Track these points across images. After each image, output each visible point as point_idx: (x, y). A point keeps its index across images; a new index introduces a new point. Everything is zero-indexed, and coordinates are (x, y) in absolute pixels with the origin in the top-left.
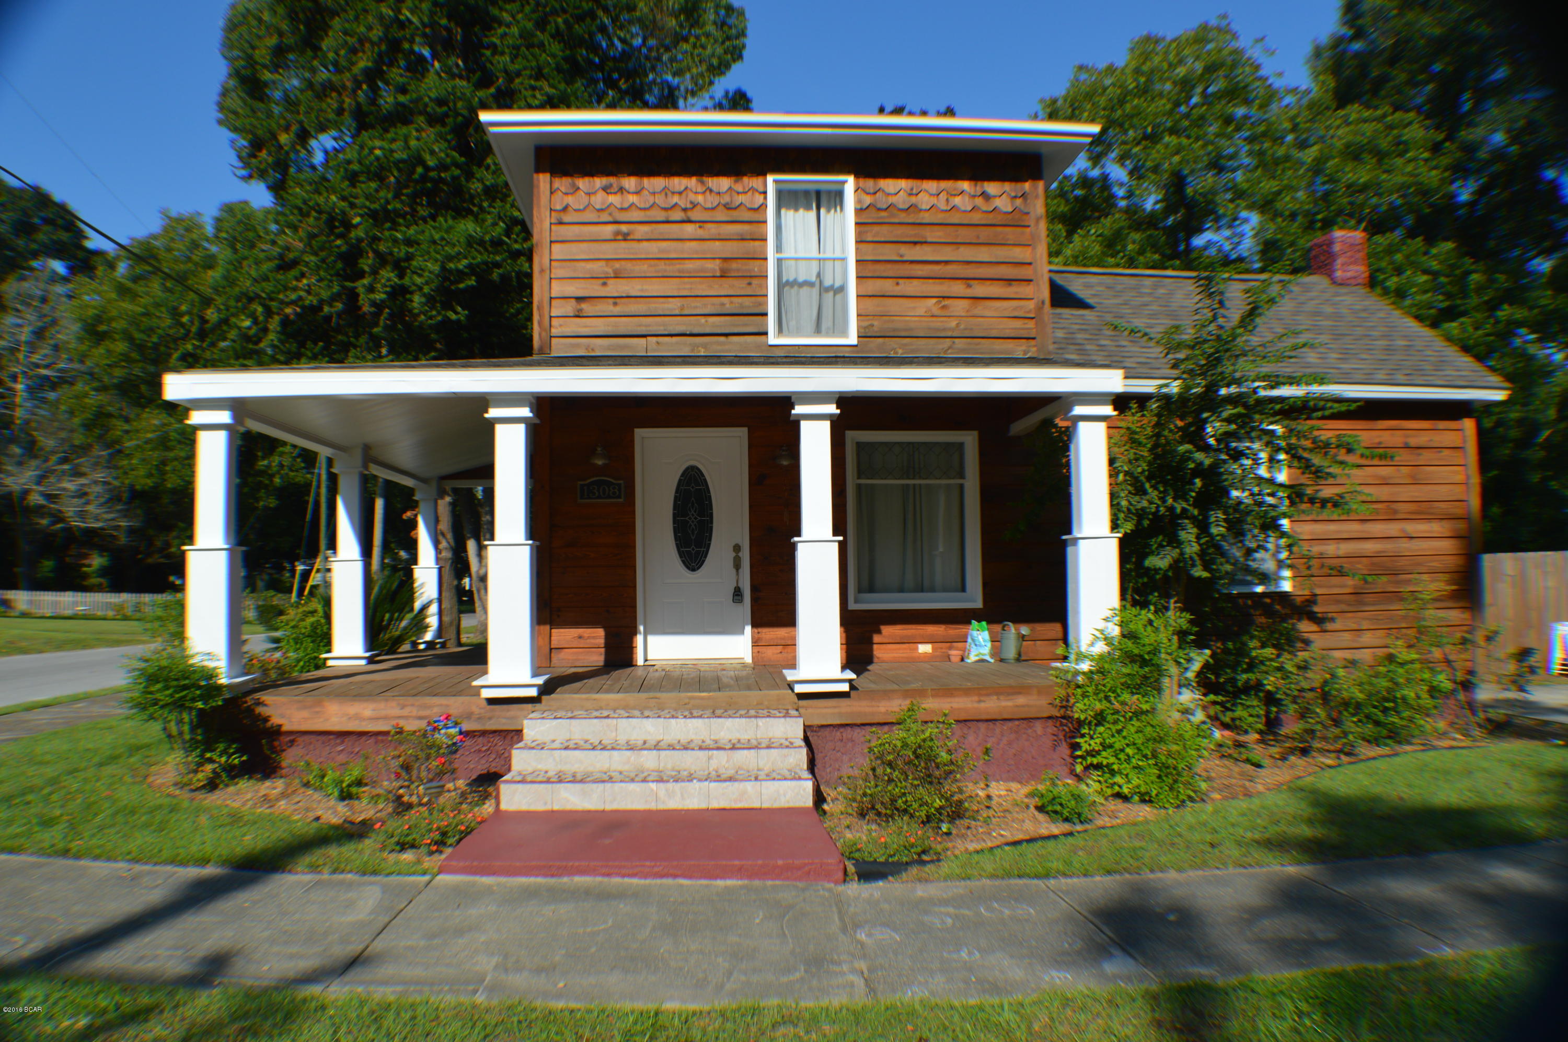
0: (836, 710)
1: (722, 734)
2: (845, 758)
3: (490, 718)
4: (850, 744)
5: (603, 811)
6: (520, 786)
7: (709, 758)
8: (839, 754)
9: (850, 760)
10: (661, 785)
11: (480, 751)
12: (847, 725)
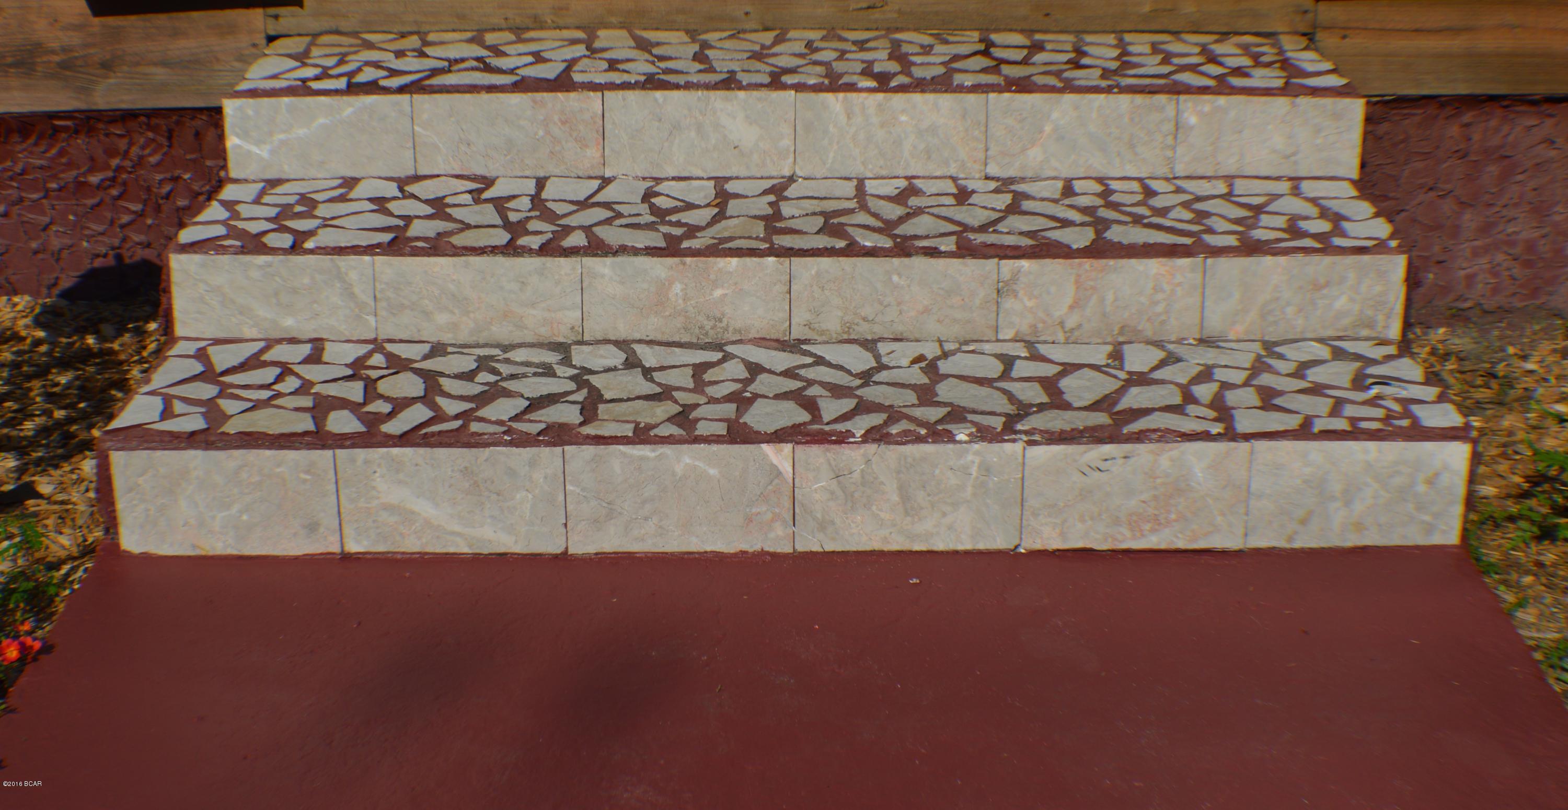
0: (1457, 44)
1: (1035, 155)
2: (1469, 220)
3: (107, 66)
4: (1493, 169)
5: (563, 559)
6: (195, 458)
7: (1002, 290)
8: (1448, 206)
9: (1486, 229)
10: (815, 454)
11: (81, 186)
12: (1492, 99)
